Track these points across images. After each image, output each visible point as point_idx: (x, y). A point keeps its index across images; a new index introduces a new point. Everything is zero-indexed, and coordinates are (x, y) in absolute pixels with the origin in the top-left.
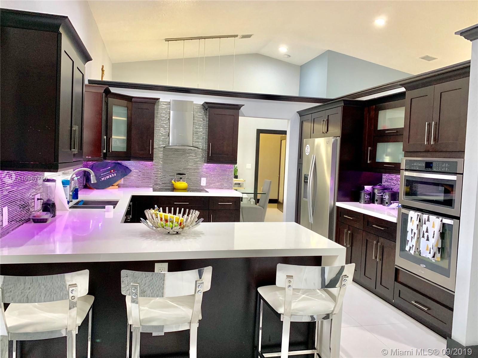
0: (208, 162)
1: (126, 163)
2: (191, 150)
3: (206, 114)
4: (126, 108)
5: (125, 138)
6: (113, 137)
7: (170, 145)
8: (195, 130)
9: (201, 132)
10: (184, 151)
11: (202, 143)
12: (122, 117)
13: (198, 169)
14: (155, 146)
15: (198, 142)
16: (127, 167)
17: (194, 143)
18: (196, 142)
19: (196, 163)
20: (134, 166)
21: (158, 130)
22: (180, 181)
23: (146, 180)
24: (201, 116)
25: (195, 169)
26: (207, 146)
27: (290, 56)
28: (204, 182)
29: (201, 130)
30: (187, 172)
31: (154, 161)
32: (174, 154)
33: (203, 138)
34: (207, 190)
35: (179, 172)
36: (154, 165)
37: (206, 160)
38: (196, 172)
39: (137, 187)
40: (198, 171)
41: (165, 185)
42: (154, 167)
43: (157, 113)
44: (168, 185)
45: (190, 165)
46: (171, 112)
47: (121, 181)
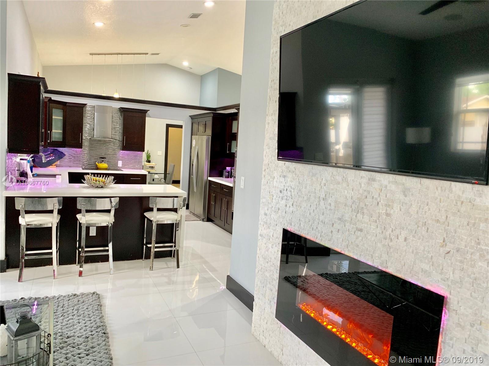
0: (123, 150)
1: (61, 149)
2: (111, 141)
3: (121, 115)
4: (63, 110)
5: (61, 131)
6: (53, 131)
7: (95, 137)
8: (114, 126)
9: (118, 128)
10: (105, 141)
11: (118, 136)
12: (59, 117)
13: (116, 155)
14: (84, 138)
15: (116, 135)
16: (62, 153)
17: (112, 136)
18: (114, 135)
19: (114, 150)
20: (67, 152)
21: (85, 125)
22: (102, 163)
23: (77, 162)
24: (118, 116)
25: (113, 155)
26: (122, 138)
27: (191, 68)
28: (120, 164)
29: (118, 126)
30: (107, 156)
31: (83, 148)
32: (97, 143)
33: (120, 132)
34: (122, 169)
35: (102, 157)
36: (83, 151)
37: (122, 148)
38: (114, 157)
39: (70, 167)
40: (115, 156)
41: (91, 166)
42: (82, 152)
43: (85, 113)
44: (93, 166)
45: (110, 151)
46: (95, 113)
47: (58, 163)
